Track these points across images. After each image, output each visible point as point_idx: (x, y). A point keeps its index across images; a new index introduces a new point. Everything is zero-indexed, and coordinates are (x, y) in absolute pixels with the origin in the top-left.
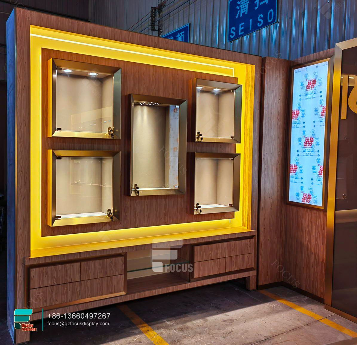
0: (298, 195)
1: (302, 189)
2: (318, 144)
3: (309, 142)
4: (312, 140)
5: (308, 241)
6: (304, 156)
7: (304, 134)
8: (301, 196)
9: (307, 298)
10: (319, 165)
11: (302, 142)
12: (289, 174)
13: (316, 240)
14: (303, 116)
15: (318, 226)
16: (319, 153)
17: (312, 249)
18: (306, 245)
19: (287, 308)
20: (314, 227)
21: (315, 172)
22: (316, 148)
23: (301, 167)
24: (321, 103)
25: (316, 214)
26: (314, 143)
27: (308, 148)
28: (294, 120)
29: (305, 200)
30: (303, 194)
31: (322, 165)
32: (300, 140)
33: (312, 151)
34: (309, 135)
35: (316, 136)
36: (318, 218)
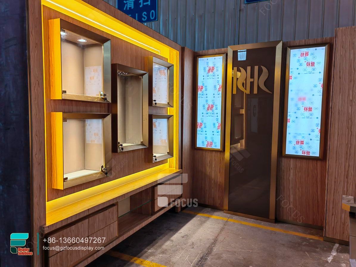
0: (203, 142)
1: (206, 139)
2: (216, 109)
3: (211, 107)
4: (212, 106)
5: (209, 173)
6: (207, 116)
7: (207, 102)
8: (206, 143)
9: (210, 209)
10: (217, 122)
11: (205, 107)
12: (197, 129)
13: (215, 171)
14: (206, 90)
15: (216, 162)
16: (217, 115)
17: (213, 177)
18: (208, 175)
19: (206, 218)
20: (214, 163)
21: (215, 127)
22: (216, 111)
23: (205, 124)
24: (218, 82)
25: (215, 154)
26: (214, 108)
27: (210, 111)
28: (199, 93)
29: (208, 145)
30: (207, 142)
31: (220, 122)
32: (204, 106)
33: (213, 114)
34: (210, 103)
35: (215, 104)
36: (216, 157)
